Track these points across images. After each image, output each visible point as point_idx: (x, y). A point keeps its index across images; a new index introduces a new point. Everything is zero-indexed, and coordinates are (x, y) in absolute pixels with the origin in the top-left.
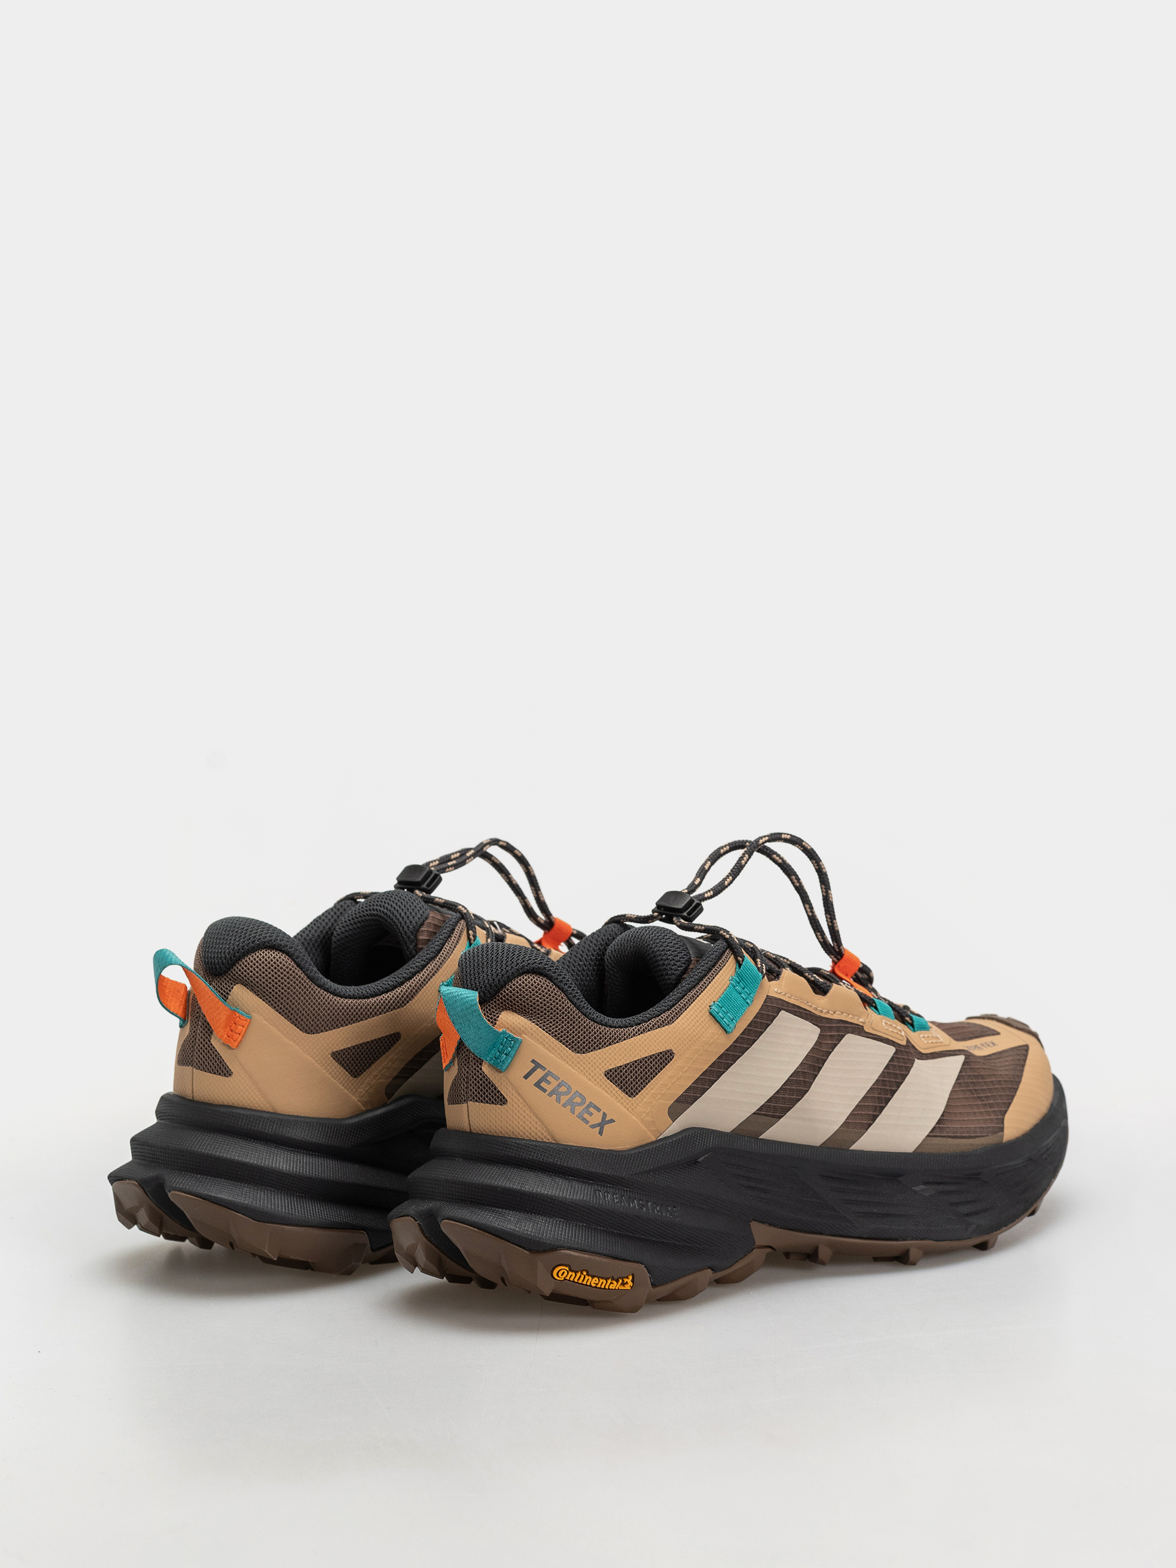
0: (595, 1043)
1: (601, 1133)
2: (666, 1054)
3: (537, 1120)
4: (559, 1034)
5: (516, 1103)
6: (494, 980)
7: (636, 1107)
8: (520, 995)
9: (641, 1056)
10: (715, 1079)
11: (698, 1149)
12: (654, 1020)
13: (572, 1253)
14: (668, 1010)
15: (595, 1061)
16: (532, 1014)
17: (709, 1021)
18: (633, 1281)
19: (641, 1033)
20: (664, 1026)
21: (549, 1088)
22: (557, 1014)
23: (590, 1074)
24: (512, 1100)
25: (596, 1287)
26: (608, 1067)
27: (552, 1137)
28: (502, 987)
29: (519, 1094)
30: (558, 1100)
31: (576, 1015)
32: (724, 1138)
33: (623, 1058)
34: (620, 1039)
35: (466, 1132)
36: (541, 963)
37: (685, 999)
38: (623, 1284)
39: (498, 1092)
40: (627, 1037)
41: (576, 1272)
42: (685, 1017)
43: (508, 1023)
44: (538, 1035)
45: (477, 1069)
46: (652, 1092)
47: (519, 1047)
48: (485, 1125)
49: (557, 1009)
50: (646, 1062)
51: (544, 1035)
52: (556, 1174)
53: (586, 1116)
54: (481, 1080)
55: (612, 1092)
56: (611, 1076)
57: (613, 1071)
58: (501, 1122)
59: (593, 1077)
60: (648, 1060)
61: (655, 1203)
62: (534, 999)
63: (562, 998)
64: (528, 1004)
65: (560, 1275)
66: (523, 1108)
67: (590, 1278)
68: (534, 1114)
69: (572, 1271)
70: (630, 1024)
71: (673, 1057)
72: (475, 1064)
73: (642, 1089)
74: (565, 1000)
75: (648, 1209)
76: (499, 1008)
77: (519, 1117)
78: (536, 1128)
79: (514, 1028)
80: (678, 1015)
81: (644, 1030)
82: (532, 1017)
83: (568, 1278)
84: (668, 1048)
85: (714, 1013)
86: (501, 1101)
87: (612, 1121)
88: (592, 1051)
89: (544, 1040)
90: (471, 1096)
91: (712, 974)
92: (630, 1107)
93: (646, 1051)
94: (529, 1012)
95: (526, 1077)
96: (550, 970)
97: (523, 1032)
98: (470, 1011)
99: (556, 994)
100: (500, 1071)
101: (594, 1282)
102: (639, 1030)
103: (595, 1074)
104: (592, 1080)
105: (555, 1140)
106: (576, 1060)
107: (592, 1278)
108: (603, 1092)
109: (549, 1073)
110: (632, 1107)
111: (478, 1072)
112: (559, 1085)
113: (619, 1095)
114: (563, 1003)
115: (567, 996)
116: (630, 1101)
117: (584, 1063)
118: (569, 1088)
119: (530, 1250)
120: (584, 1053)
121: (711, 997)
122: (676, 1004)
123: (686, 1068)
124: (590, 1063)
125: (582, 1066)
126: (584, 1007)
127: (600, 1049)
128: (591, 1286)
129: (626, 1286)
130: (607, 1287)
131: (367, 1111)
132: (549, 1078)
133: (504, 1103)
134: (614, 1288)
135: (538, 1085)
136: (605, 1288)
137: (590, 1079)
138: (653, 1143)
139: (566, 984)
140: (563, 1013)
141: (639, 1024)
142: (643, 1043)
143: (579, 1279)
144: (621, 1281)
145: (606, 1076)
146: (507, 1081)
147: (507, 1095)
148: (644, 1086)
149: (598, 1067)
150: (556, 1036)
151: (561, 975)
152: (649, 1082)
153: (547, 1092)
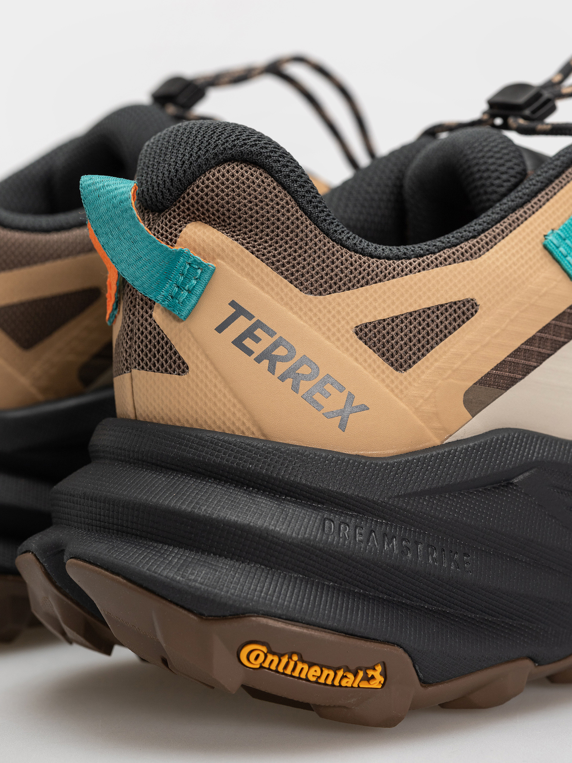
0: (341, 279)
1: (343, 426)
2: (464, 306)
3: (235, 401)
4: (278, 261)
5: (202, 372)
6: (177, 171)
7: (406, 388)
8: (217, 195)
9: (420, 305)
10: (549, 352)
11: (511, 461)
12: (448, 252)
13: (271, 622)
14: (474, 237)
15: (340, 308)
16: (235, 227)
17: (541, 258)
18: (384, 674)
19: (424, 269)
20: (463, 261)
21: (258, 349)
22: (278, 228)
23: (329, 329)
24: (197, 367)
25: (316, 682)
26: (361, 320)
27: (260, 429)
28: (190, 183)
29: (207, 357)
30: (272, 369)
31: (311, 232)
32: (560, 447)
33: (389, 306)
34: (385, 276)
35: (131, 420)
36: (256, 145)
37: (504, 222)
38: (369, 679)
39: (175, 353)
40: (398, 274)
41: (280, 656)
42: (501, 249)
43: (195, 241)
44: (243, 260)
45: (146, 316)
46: (437, 364)
47: (209, 280)
48: (155, 409)
49: (278, 220)
50: (429, 316)
51: (253, 261)
52: (264, 491)
53: (317, 397)
54: (150, 333)
55: (365, 361)
56: (366, 335)
57: (370, 326)
58: (179, 402)
59: (334, 334)
60: (433, 312)
61: (429, 546)
62: (239, 203)
63: (287, 203)
64: (228, 210)
65: (253, 656)
66: (214, 380)
67: (306, 667)
68: (231, 390)
69: (274, 654)
70: (405, 254)
71: (476, 312)
72: (142, 308)
73: (419, 359)
74: (292, 207)
75: (416, 555)
76: (184, 218)
77: (206, 395)
78: (234, 414)
79: (204, 249)
80: (489, 245)
81: (428, 265)
82: (234, 232)
83: (266, 665)
84: (469, 296)
85: (551, 247)
86: (179, 367)
87: (364, 408)
88: (335, 292)
89: (253, 270)
90: (135, 360)
91: (554, 188)
92: (397, 387)
93: (429, 298)
94: (230, 224)
95: (220, 329)
96: (270, 156)
97: (219, 255)
98: (118, 211)
99: (276, 196)
100: (178, 320)
101: (313, 673)
102: (419, 265)
103: (339, 331)
104: (333, 339)
105: (264, 435)
106: (306, 305)
107: (310, 667)
108: (351, 360)
109: (259, 324)
110: (400, 387)
111: (146, 320)
112: (275, 345)
113: (379, 367)
114: (288, 211)
115: (296, 200)
116: (397, 378)
117: (320, 311)
118: (292, 350)
119: (200, 615)
120: (320, 294)
121: (547, 223)
122: (488, 229)
123: (497, 331)
124: (329, 312)
125: (315, 315)
126: (325, 220)
127: (349, 289)
128: (307, 680)
129: (372, 682)
130: (336, 683)
131: (47, 402)
132: (259, 332)
133: (184, 372)
134: (349, 685)
135: (238, 342)
136: (333, 685)
137: (328, 338)
138: (434, 448)
139: (296, 181)
140: (288, 228)
141: (422, 256)
142: (425, 285)
143: (286, 667)
144: (361, 674)
145: (357, 334)
146: (190, 335)
147: (189, 357)
148: (423, 355)
149: (343, 318)
150: (273, 264)
151: (287, 166)
152: (432, 348)
153: (254, 356)
